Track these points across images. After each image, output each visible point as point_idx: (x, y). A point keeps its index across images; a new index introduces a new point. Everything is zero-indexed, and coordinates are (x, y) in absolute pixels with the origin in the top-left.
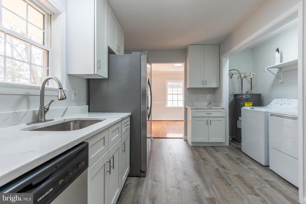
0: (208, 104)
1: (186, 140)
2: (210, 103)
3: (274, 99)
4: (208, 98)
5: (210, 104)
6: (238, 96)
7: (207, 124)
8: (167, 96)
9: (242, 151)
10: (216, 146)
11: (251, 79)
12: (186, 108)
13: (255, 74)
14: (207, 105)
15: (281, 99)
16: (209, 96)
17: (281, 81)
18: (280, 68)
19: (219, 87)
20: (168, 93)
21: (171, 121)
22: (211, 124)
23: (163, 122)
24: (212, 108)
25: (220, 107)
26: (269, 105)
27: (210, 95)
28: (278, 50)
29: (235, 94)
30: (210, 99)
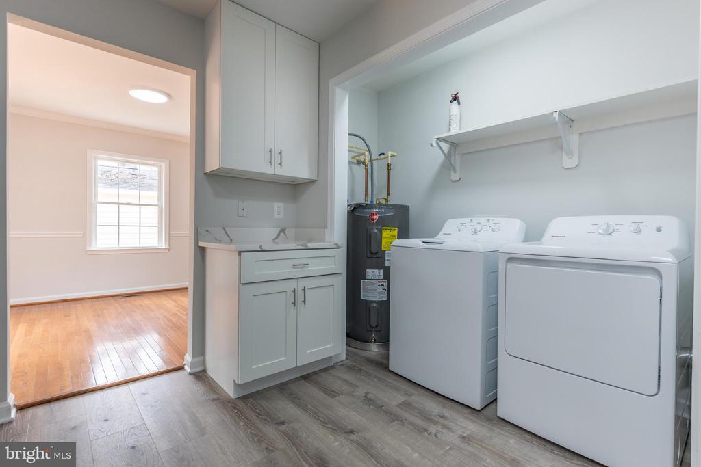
0: (279, 235)
1: (200, 376)
2: (282, 231)
3: (448, 219)
4: (276, 216)
5: (282, 234)
6: (368, 210)
7: (294, 304)
8: (95, 208)
9: (390, 369)
10: (315, 373)
11: (389, 165)
12: (203, 249)
13: (395, 154)
14: (275, 236)
15: (469, 219)
16: (278, 209)
17: (455, 177)
18: (455, 144)
19: (316, 178)
20: (99, 200)
21: (112, 296)
22: (304, 301)
23: (79, 306)
24: (310, 245)
25: (323, 241)
26: (441, 233)
27: (281, 205)
28: (455, 98)
29: (357, 204)
30: (281, 216)
